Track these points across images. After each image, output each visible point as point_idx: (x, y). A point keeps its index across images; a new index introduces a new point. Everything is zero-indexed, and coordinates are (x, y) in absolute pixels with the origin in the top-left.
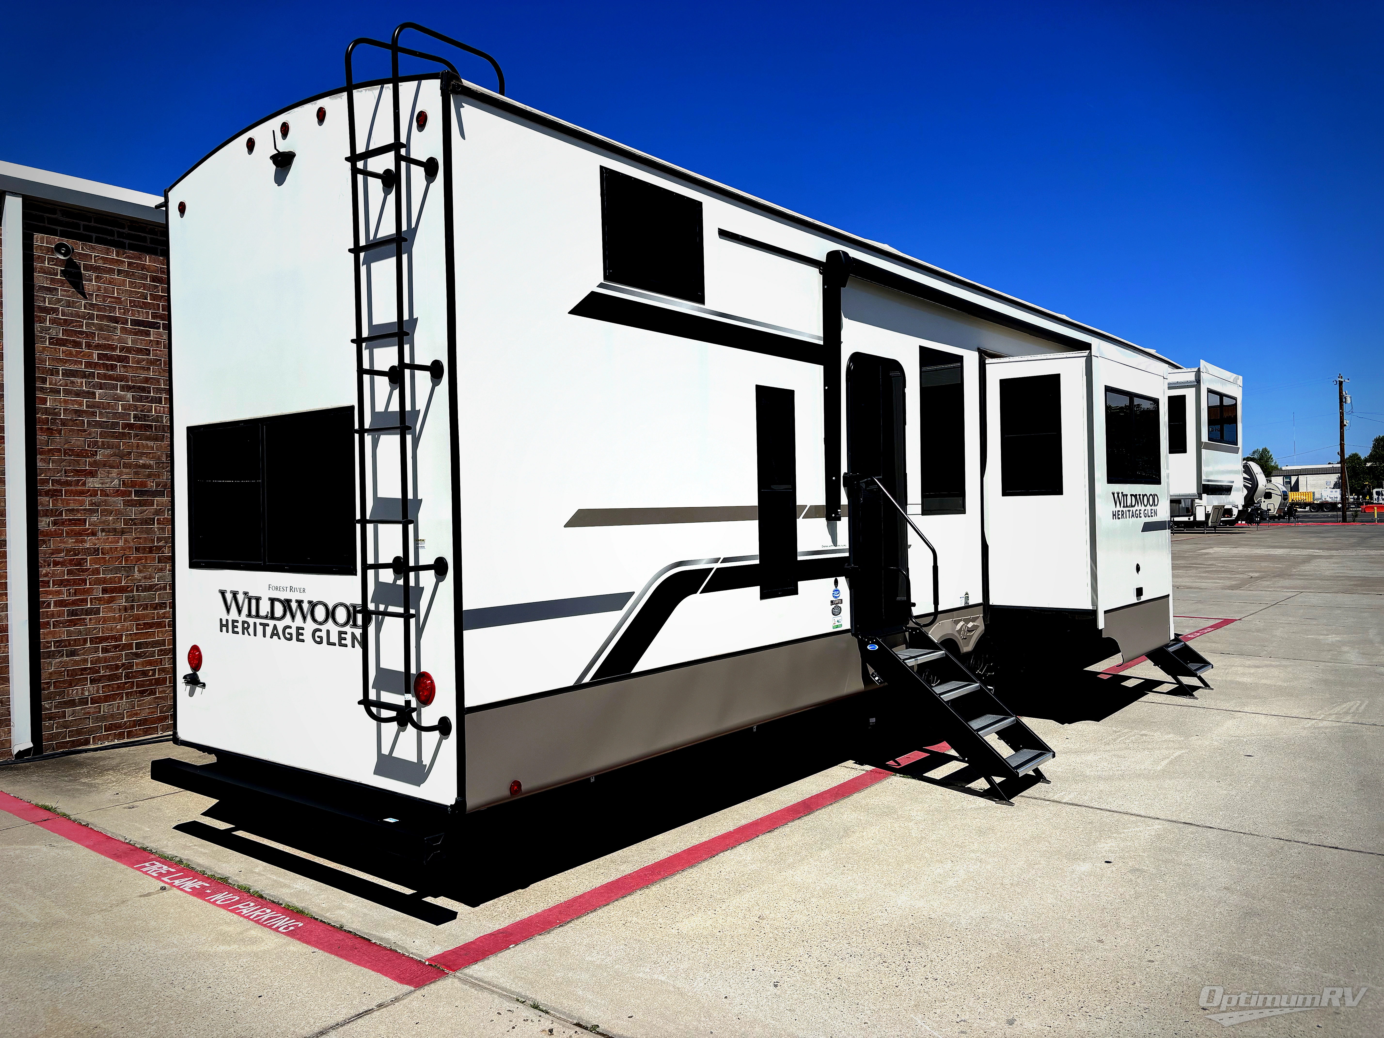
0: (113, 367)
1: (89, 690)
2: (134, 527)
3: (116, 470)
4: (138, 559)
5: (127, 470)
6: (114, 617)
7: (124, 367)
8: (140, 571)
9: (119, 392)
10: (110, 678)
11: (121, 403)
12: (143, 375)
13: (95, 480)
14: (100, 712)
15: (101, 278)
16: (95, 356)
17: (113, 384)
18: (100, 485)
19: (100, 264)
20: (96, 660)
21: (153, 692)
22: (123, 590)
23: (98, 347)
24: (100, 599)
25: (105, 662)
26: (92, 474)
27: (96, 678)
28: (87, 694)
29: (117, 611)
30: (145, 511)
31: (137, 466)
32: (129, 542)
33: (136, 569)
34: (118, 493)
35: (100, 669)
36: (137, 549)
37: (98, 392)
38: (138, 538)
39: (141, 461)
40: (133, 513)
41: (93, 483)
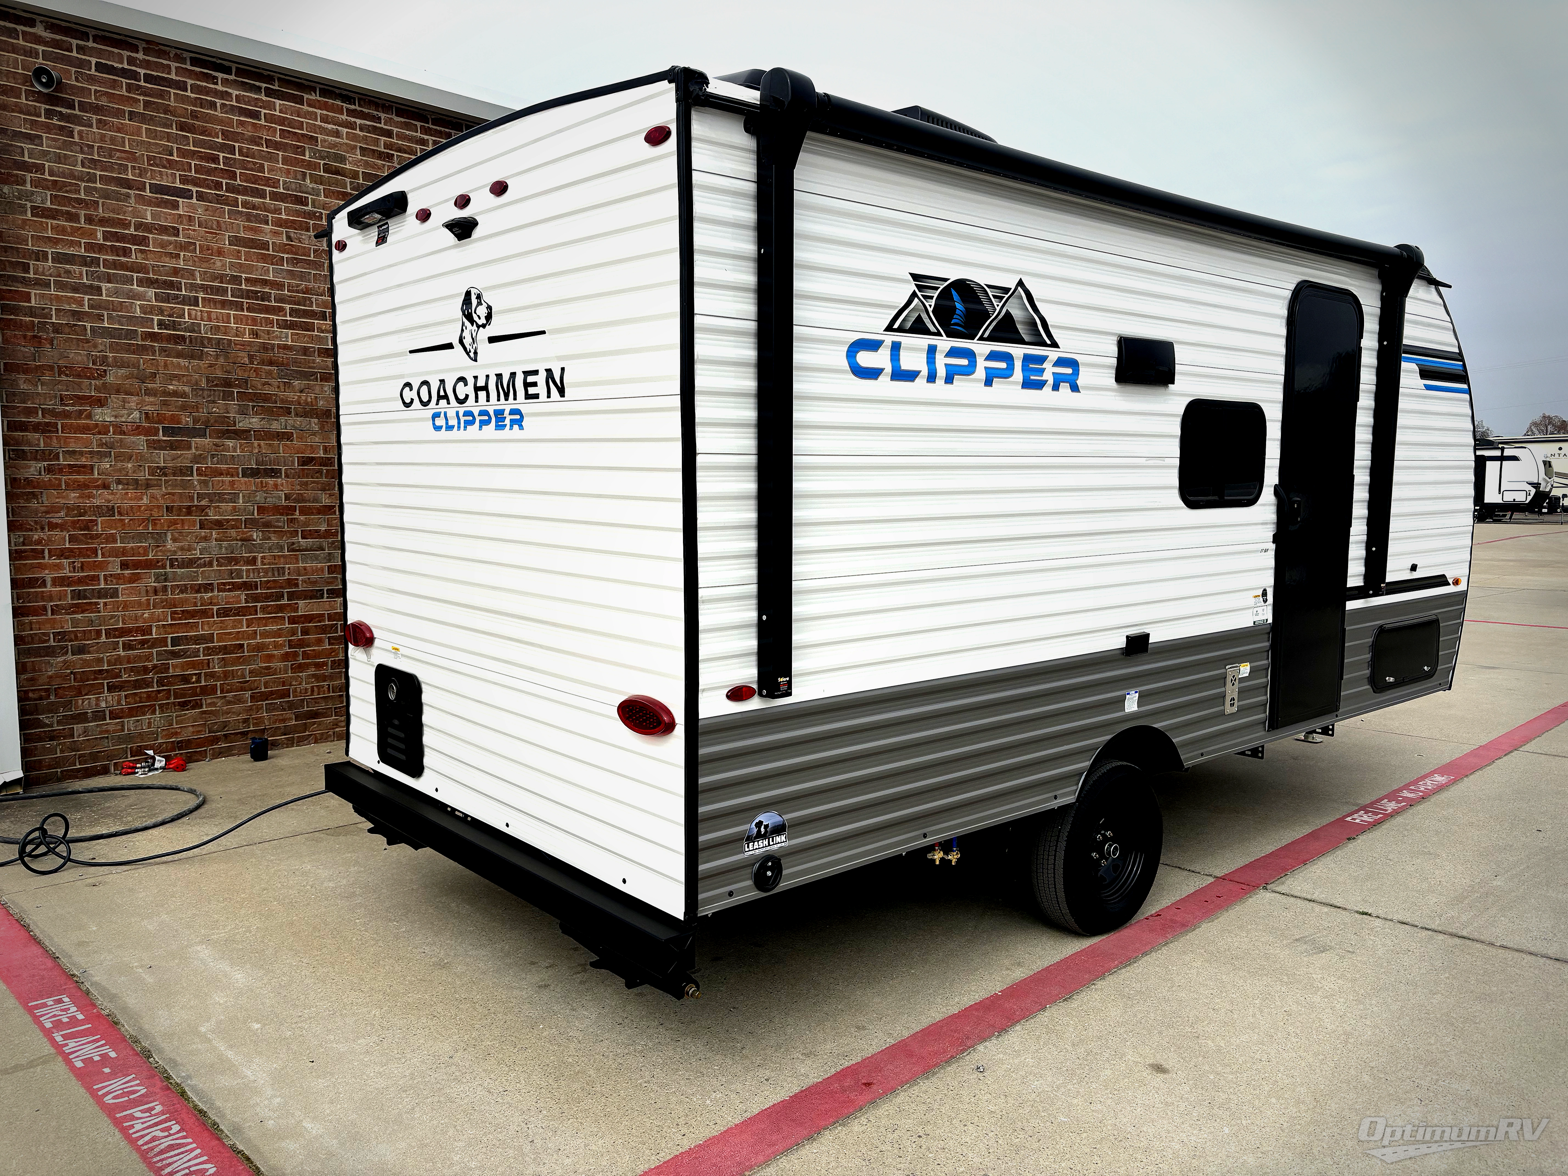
0: (126, 252)
1: (107, 700)
2: (163, 479)
3: (135, 398)
4: (171, 522)
5: (152, 399)
6: (139, 603)
7: (141, 251)
8: (174, 540)
9: (135, 287)
10: (137, 684)
11: (139, 303)
12: (171, 264)
13: (105, 410)
14: (123, 731)
15: (105, 123)
16: (100, 235)
17: (127, 276)
18: (113, 419)
19: (104, 102)
20: (115, 659)
21: (198, 705)
22: (149, 565)
23: (103, 222)
24: (118, 577)
25: (129, 662)
26: (101, 403)
27: (117, 684)
28: (103, 705)
29: (143, 593)
30: (179, 457)
31: (166, 393)
32: (157, 500)
33: (169, 536)
34: (138, 430)
35: (121, 672)
36: (169, 509)
37: (105, 286)
38: (170, 493)
39: (171, 387)
40: (162, 458)
41: (103, 415)
